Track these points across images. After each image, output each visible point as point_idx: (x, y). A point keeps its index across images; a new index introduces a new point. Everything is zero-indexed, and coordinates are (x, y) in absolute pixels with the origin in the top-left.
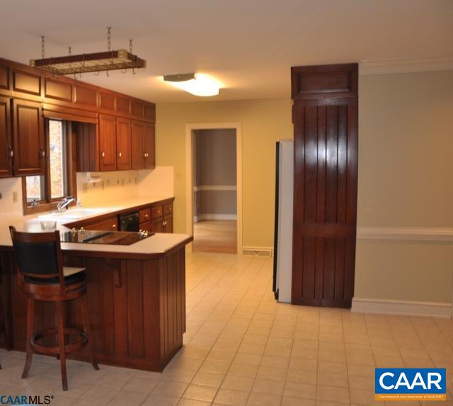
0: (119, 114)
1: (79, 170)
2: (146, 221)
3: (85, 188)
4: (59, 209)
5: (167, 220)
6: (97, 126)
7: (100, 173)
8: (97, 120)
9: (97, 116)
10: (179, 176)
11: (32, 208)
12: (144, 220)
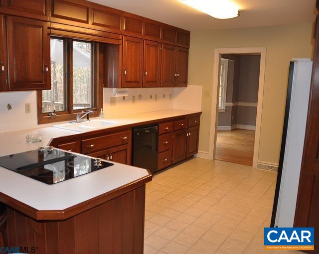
0: (146, 38)
1: (106, 86)
2: (167, 132)
3: (113, 101)
4: (78, 119)
5: (190, 132)
6: (121, 46)
7: (127, 89)
8: (120, 41)
9: (121, 37)
10: (206, 94)
11: (49, 118)
12: (164, 132)
